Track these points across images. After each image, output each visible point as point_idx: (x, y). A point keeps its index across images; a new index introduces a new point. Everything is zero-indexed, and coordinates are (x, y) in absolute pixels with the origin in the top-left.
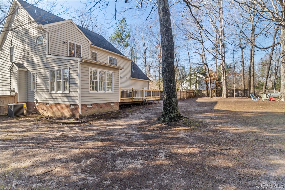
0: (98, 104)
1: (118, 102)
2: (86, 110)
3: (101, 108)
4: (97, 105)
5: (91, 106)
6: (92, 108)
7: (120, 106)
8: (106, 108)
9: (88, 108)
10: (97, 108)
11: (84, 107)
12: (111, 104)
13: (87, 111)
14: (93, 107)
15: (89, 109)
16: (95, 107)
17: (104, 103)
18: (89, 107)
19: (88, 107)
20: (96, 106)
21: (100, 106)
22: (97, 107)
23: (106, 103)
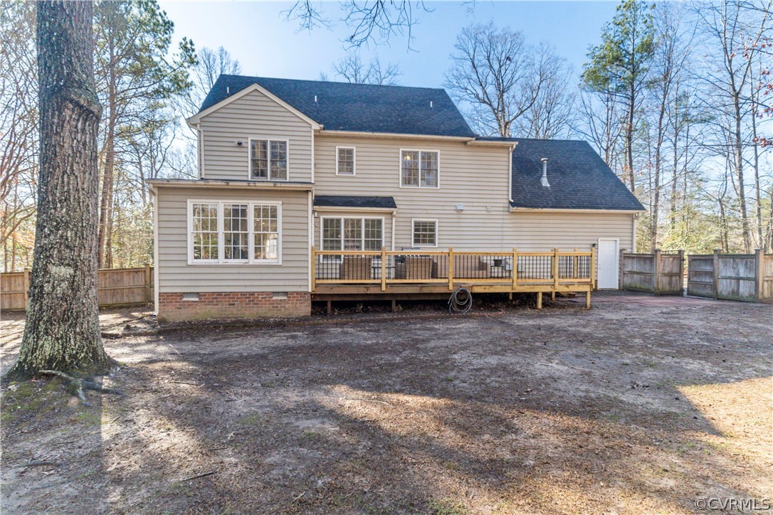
0: (219, 294)
1: (306, 293)
2: (181, 308)
3: (229, 305)
4: (215, 296)
5: (197, 299)
6: (200, 304)
7: (314, 304)
8: (253, 307)
9: (184, 302)
10: (217, 305)
11: (172, 299)
12: (274, 298)
13: (183, 311)
14: (200, 302)
15: (189, 305)
16: (209, 302)
17: (243, 294)
18: (189, 301)
19: (184, 299)
20: (214, 298)
21: (228, 301)
22: (215, 303)
23: (253, 294)
